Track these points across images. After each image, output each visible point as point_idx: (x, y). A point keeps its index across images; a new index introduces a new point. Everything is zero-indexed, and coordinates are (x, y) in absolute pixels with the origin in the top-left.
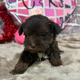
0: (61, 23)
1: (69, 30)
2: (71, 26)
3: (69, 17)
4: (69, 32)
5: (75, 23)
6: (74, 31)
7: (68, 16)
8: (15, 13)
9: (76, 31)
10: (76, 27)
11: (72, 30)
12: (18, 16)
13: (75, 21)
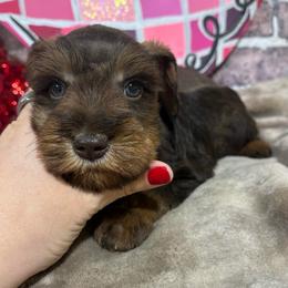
0: (212, 39)
1: (248, 67)
2: (256, 49)
3: (243, 13)
4: (247, 77)
5: (271, 35)
6: (268, 70)
7: (239, 9)
8: (15, 16)
9: (278, 71)
10: (275, 55)
11: (260, 65)
12: (28, 28)
13: (272, 27)
